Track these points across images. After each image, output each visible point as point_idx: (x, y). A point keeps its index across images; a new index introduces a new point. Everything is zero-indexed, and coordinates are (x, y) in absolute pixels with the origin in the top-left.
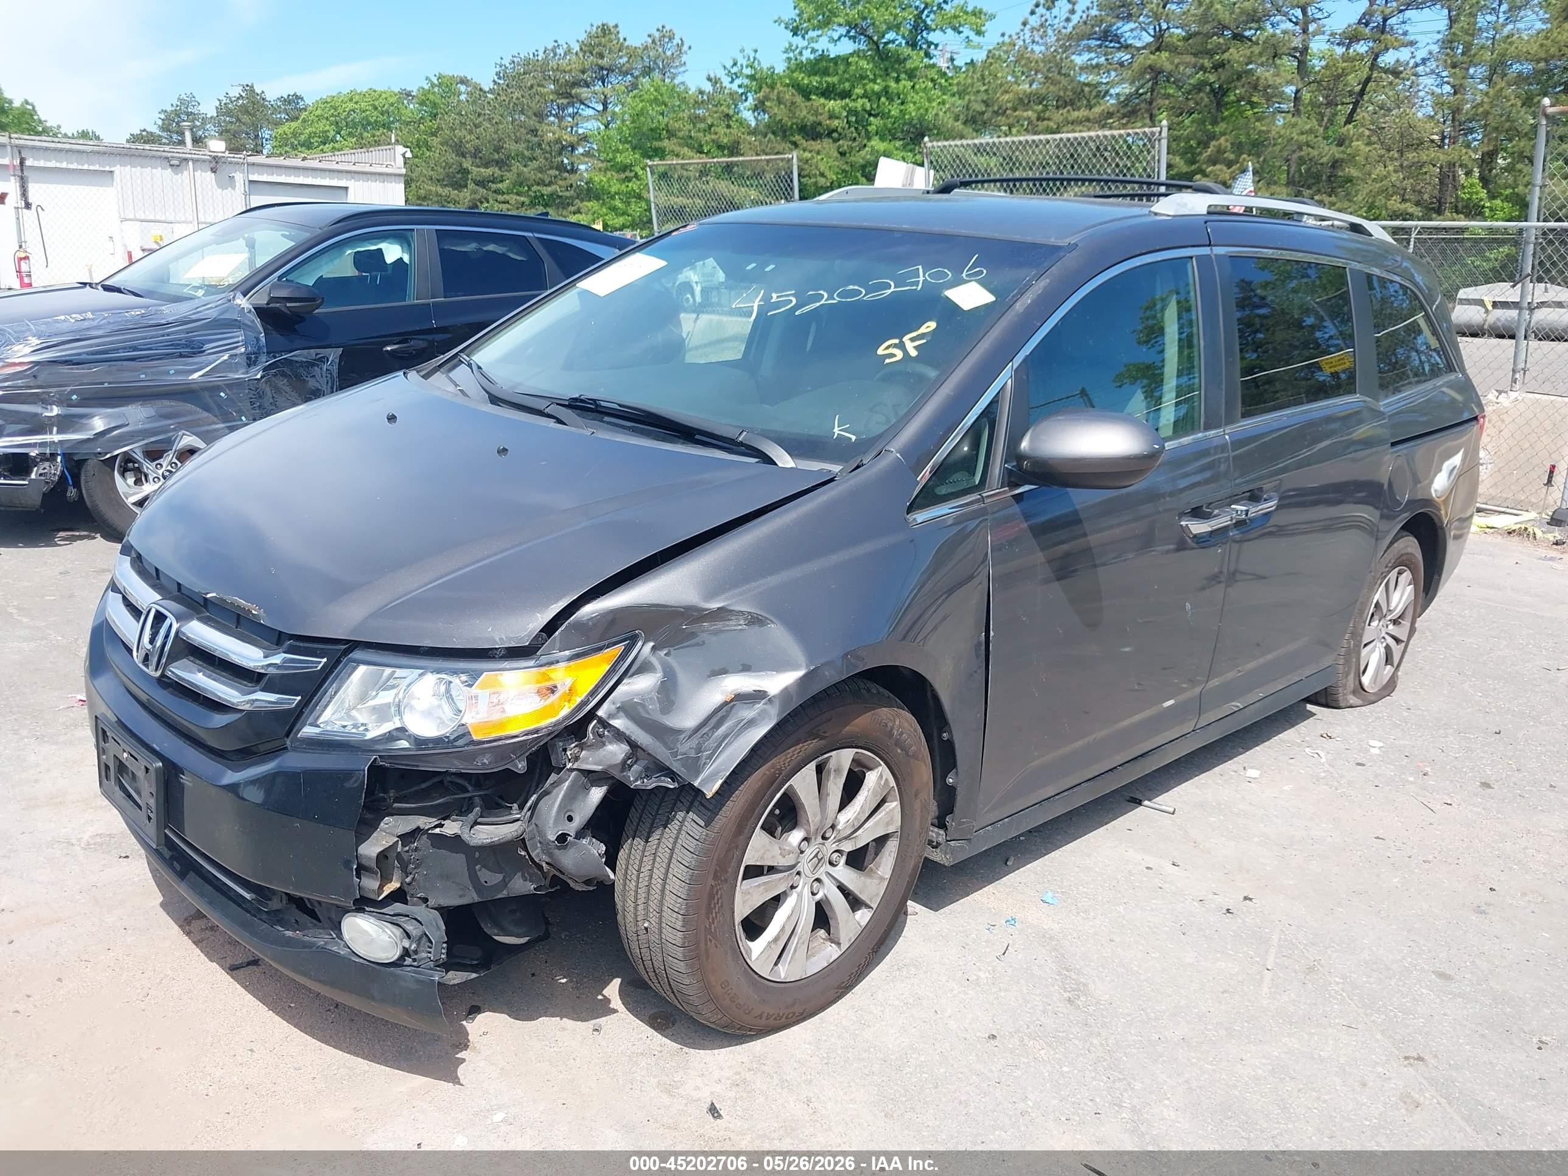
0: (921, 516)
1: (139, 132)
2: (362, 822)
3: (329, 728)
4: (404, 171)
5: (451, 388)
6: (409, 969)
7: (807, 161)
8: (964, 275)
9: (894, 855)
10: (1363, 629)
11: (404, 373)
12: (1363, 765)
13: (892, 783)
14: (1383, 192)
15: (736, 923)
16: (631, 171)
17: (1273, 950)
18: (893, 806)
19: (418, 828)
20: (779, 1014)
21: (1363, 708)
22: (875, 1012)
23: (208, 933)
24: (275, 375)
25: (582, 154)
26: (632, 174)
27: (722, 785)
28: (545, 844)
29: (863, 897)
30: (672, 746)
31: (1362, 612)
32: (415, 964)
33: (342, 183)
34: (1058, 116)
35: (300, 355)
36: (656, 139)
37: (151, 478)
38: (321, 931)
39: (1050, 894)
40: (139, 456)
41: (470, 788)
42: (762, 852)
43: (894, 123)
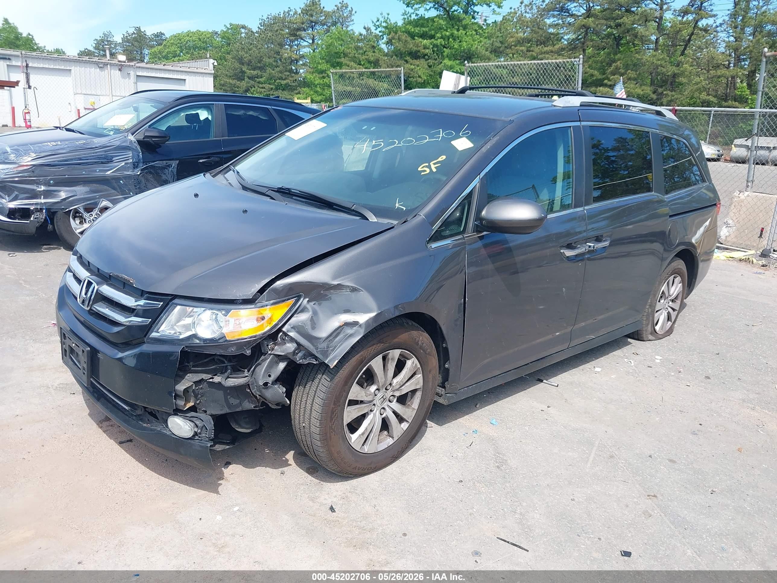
0: (434, 245)
1: (84, 50)
2: (177, 375)
3: (163, 334)
4: (213, 72)
5: (225, 182)
6: (197, 441)
7: (412, 70)
8: (460, 134)
9: (419, 398)
10: (656, 303)
11: (204, 174)
12: (651, 367)
13: (419, 366)
14: (698, 90)
15: (344, 425)
16: (325, 73)
17: (595, 448)
18: (419, 376)
19: (203, 379)
20: (364, 468)
21: (656, 341)
22: (409, 469)
23: (110, 428)
24: (147, 173)
25: (302, 65)
26: (326, 75)
27: (337, 363)
28: (258, 386)
29: (404, 417)
30: (316, 345)
31: (655, 295)
32: (200, 439)
33: (183, 77)
34: (537, 49)
35: (158, 164)
36: (338, 58)
37: (87, 221)
38: (159, 424)
39: (494, 420)
40: (82, 210)
41: (226, 362)
42: (356, 394)
43: (456, 51)
